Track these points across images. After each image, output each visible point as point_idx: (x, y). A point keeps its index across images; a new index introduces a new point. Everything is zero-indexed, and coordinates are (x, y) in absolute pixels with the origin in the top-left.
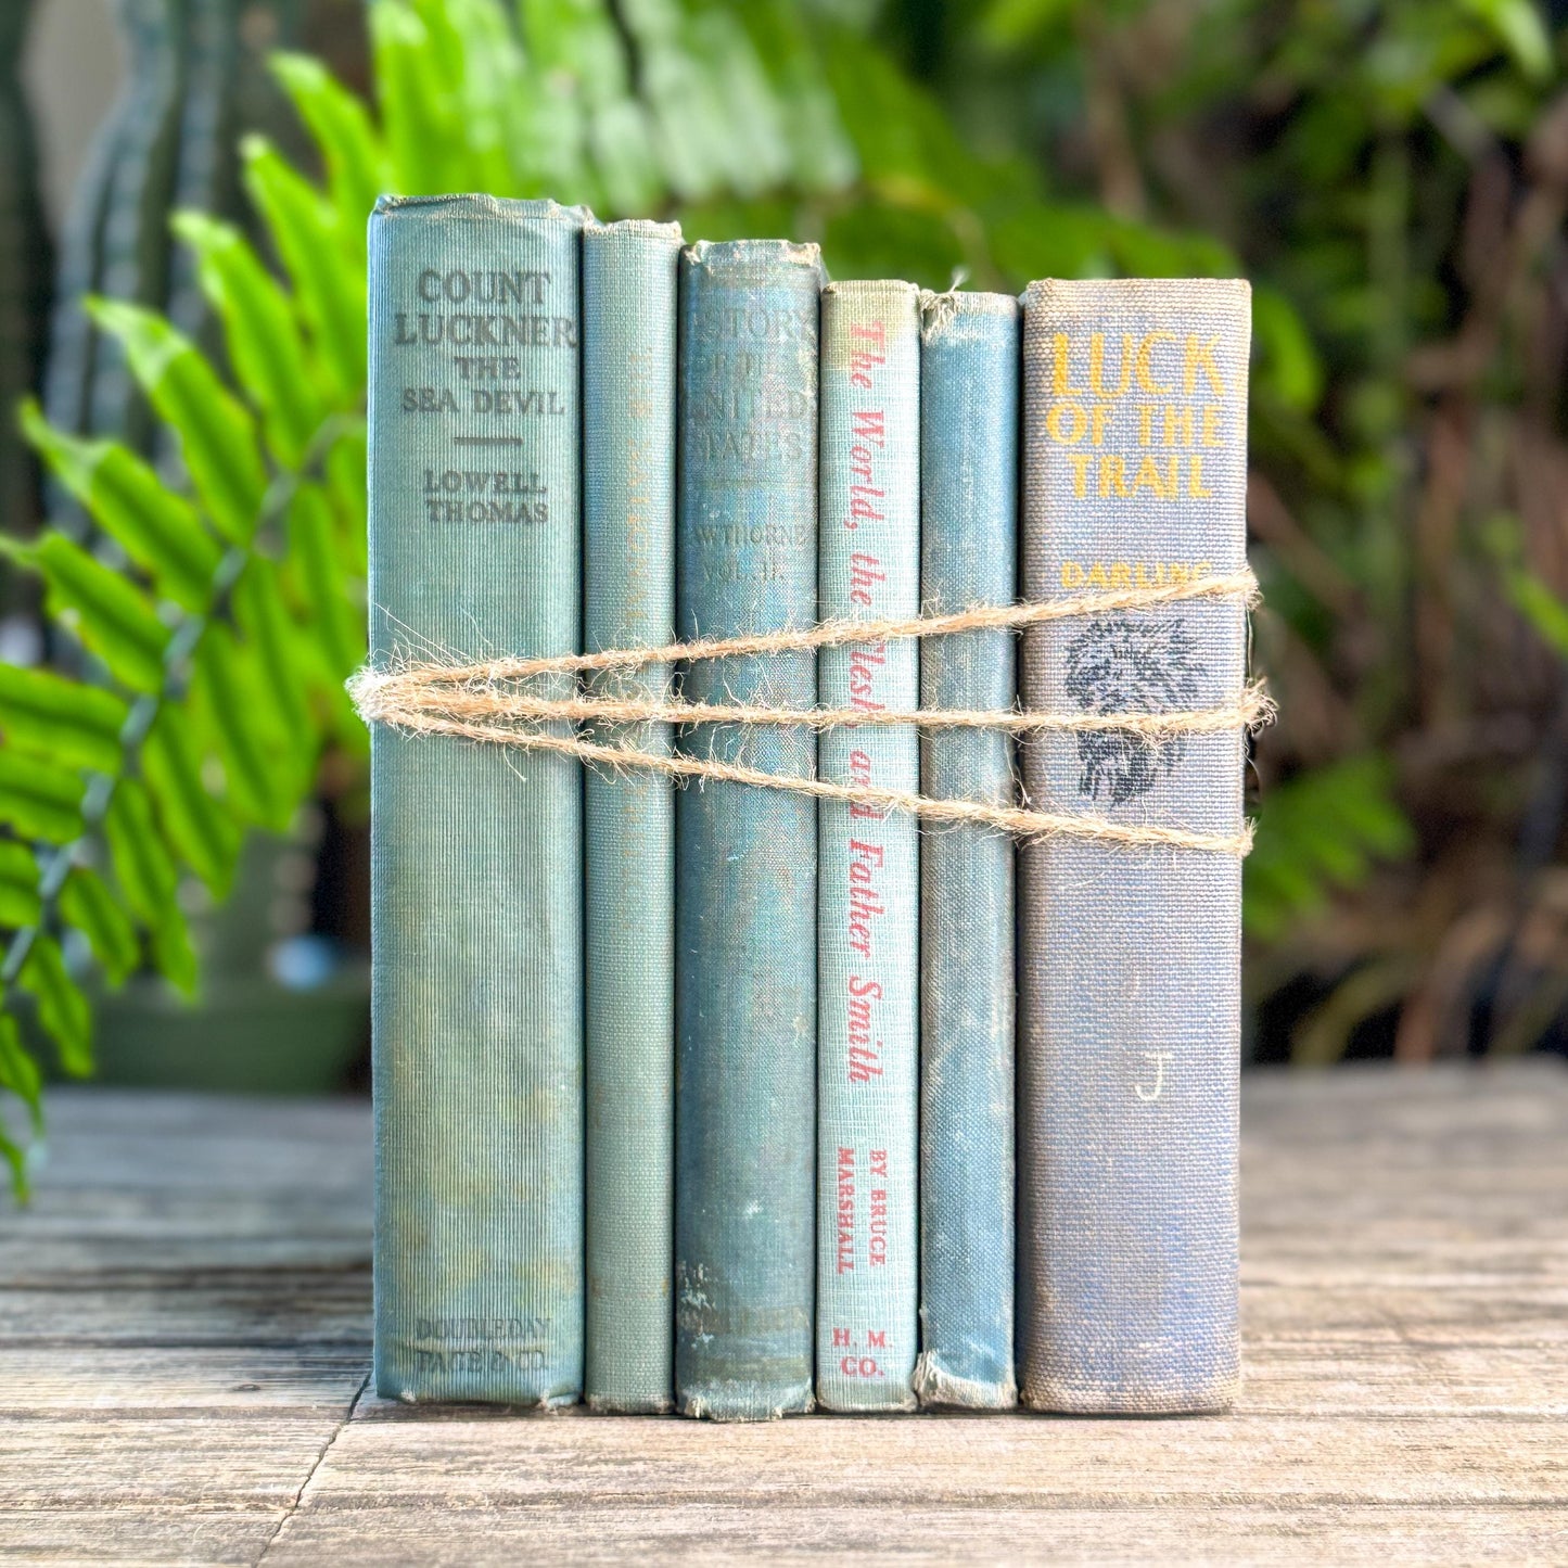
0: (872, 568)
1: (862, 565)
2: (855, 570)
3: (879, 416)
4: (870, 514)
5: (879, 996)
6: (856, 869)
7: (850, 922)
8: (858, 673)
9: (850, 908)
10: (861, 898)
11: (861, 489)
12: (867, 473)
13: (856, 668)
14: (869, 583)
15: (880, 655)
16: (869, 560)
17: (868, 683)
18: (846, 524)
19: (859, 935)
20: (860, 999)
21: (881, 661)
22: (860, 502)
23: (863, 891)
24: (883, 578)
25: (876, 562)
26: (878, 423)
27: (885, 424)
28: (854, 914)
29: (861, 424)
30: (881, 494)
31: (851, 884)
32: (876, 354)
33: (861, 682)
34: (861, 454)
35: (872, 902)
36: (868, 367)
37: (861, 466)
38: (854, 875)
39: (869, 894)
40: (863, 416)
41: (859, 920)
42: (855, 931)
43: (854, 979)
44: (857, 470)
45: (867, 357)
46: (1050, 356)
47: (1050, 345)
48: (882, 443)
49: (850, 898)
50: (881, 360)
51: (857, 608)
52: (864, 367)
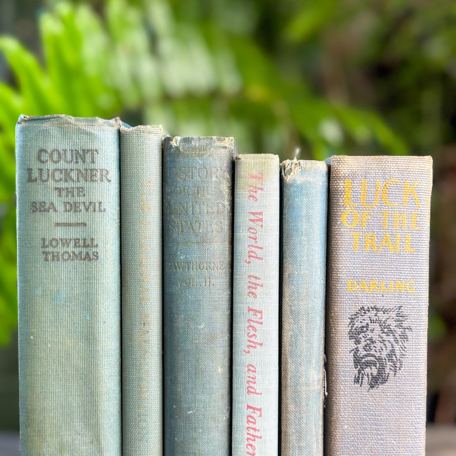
0: (258, 282)
1: (253, 280)
2: (249, 282)
3: (261, 214)
4: (257, 258)
6: (249, 418)
7: (246, 443)
8: (250, 328)
9: (246, 436)
10: (252, 432)
11: (252, 246)
12: (255, 239)
13: (250, 326)
14: (256, 288)
15: (261, 321)
16: (256, 278)
17: (255, 333)
18: (246, 261)
19: (251, 449)
21: (261, 323)
22: (252, 252)
23: (253, 429)
24: (262, 286)
25: (259, 279)
26: (260, 217)
27: (263, 217)
28: (248, 439)
29: (253, 217)
30: (262, 248)
31: (247, 425)
32: (260, 186)
33: (252, 332)
34: (253, 231)
35: (256, 434)
36: (256, 192)
37: (252, 236)
38: (248, 421)
39: (255, 429)
40: (254, 214)
41: (251, 442)
42: (249, 447)
44: (251, 238)
45: (255, 187)
46: (343, 189)
47: (343, 184)
48: (262, 226)
49: (246, 431)
50: (262, 189)
51: (251, 299)
52: (254, 192)
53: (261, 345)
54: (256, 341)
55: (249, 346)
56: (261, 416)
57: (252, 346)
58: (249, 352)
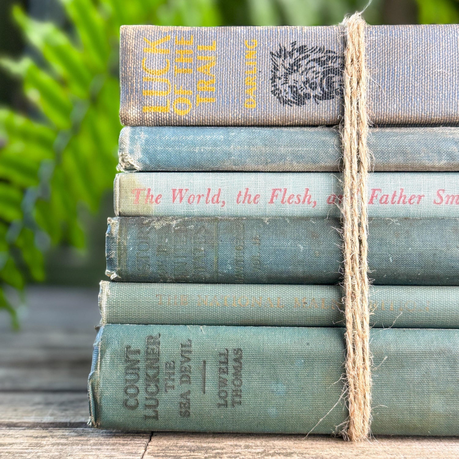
0: (243, 194)
1: (241, 198)
2: (244, 202)
3: (174, 191)
4: (219, 195)
5: (444, 190)
6: (382, 202)
7: (408, 204)
8: (291, 201)
9: (401, 204)
10: (397, 199)
11: (207, 199)
12: (200, 196)
13: (289, 202)
14: (250, 195)
15: (283, 190)
16: (240, 195)
17: (295, 196)
18: (223, 206)
19: (414, 200)
20: (445, 199)
21: (286, 190)
22: (213, 199)
23: (393, 198)
24: (247, 190)
25: (240, 192)
26: (177, 192)
27: (178, 188)
28: (404, 203)
29: (178, 199)
30: (209, 190)
31: (390, 204)
32: (146, 192)
33: (295, 199)
34: (191, 199)
35: (398, 194)
36: (152, 196)
37: (196, 199)
38: (386, 202)
39: (394, 195)
40: (174, 198)
41: (407, 200)
42: (412, 202)
43: (435, 202)
44: (198, 201)
45: (148, 196)
46: (153, 114)
47: (148, 114)
48: (187, 190)
49: (396, 205)
50: (149, 190)
51: (261, 201)
52: (152, 198)
53: (307, 190)
54: (303, 196)
55: (309, 203)
56: (380, 190)
57: (309, 199)
58: (315, 203)
